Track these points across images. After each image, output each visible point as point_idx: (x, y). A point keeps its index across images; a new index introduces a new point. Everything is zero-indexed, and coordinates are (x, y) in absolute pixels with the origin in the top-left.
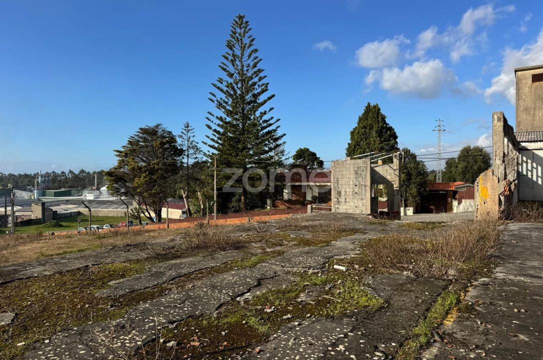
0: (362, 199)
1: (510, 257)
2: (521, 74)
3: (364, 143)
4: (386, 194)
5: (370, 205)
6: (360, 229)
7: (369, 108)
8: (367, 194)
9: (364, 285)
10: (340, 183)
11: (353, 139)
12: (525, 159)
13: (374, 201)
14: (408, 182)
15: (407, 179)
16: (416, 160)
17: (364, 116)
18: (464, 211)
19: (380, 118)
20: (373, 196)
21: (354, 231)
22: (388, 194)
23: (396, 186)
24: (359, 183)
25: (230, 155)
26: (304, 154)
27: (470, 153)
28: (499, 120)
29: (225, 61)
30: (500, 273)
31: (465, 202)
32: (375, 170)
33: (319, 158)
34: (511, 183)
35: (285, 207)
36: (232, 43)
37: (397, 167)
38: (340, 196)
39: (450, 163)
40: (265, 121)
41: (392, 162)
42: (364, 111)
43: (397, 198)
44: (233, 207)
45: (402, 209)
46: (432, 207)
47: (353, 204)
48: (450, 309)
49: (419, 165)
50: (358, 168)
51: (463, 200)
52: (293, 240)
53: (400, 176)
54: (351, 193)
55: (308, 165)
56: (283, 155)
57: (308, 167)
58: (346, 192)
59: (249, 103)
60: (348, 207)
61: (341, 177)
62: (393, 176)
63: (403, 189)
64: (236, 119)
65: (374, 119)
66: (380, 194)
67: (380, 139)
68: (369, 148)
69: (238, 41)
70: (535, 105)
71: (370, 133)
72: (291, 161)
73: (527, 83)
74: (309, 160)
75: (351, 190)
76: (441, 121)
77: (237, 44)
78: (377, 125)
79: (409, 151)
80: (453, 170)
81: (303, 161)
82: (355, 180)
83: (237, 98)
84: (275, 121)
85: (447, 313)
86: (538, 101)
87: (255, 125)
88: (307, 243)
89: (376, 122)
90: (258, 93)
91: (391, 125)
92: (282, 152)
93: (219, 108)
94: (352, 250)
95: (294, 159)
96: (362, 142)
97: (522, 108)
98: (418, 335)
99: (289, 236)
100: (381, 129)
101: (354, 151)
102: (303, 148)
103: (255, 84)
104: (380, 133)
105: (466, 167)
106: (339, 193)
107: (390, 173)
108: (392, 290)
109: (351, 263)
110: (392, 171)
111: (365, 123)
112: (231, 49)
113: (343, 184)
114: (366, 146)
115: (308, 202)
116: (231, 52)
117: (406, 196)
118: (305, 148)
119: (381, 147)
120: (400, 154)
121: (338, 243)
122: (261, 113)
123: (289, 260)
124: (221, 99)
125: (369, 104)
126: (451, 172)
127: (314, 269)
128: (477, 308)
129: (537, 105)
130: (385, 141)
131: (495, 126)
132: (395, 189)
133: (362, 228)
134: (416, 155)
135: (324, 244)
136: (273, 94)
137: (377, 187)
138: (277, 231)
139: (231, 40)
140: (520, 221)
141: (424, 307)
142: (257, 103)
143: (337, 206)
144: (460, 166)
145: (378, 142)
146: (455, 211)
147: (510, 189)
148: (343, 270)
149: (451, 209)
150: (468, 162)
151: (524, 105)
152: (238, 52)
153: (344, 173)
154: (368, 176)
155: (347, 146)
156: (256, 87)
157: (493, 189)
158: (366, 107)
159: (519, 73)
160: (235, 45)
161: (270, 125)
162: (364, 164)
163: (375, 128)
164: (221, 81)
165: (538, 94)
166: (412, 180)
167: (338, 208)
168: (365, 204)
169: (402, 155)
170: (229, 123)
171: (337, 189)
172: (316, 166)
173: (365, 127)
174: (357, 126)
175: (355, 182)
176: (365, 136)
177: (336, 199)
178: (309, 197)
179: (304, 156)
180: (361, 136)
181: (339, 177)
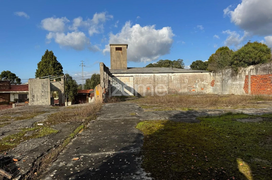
0: (46, 99)
1: (103, 114)
3: (45, 70)
4: (58, 96)
5: (50, 101)
6: (47, 111)
7: (48, 52)
8: (49, 96)
9: (51, 128)
10: (34, 91)
11: (39, 68)
12: (113, 80)
13: (52, 99)
14: (68, 90)
15: (68, 88)
16: (72, 80)
17: (45, 56)
18: (93, 102)
19: (54, 58)
20: (51, 97)
21: (44, 112)
22: (59, 96)
23: (63, 92)
24: (44, 90)
27: (96, 77)
28: (102, 66)
30: (98, 118)
32: (52, 84)
33: (18, 77)
34: (106, 89)
37: (63, 82)
38: (34, 98)
39: (88, 81)
41: (61, 80)
42: (45, 54)
43: (63, 97)
45: (66, 103)
46: (80, 101)
47: (41, 102)
48: (81, 129)
49: (73, 82)
50: (44, 83)
51: (93, 97)
52: (13, 118)
53: (64, 87)
54: (40, 96)
57: (11, 82)
58: (37, 95)
60: (39, 103)
62: (61, 87)
63: (66, 93)
65: (50, 58)
66: (55, 96)
67: (54, 69)
68: (48, 73)
70: (117, 59)
71: (48, 65)
73: (114, 51)
74: (10, 78)
75: (40, 94)
76: (83, 62)
78: (52, 61)
79: (69, 75)
80: (89, 84)
81: (6, 79)
82: (42, 89)
85: (80, 130)
88: (22, 118)
89: (52, 60)
91: (59, 62)
94: (44, 118)
98: (70, 136)
99: (10, 117)
100: (54, 64)
101: (40, 74)
104: (54, 66)
105: (94, 83)
106: (33, 96)
107: (60, 85)
108: (62, 127)
109: (45, 123)
110: (61, 85)
111: (45, 60)
113: (36, 91)
114: (47, 72)
117: (68, 97)
118: (7, 71)
119: (55, 72)
120: (64, 77)
121: (37, 117)
123: (15, 125)
125: (47, 50)
126: (88, 85)
127: (28, 127)
128: (90, 128)
130: (56, 70)
131: (101, 68)
132: (62, 93)
133: (48, 111)
134: (72, 77)
135: (31, 118)
137: (53, 92)
138: (2, 115)
140: (109, 103)
141: (73, 130)
143: (32, 103)
144: (92, 82)
145: (53, 70)
146: (90, 102)
147: (106, 92)
148: (42, 125)
149: (88, 101)
150: (95, 81)
151: (113, 59)
154: (49, 87)
155: (36, 71)
157: (101, 92)
158: (46, 52)
159: (111, 46)
162: (46, 81)
163: (51, 63)
165: (118, 55)
166: (70, 89)
169: (65, 77)
171: (32, 94)
172: (15, 82)
173: (45, 62)
174: (41, 61)
175: (42, 90)
176: (46, 66)
177: (32, 99)
178: (12, 99)
179: (7, 75)
180: (43, 66)
181: (33, 88)
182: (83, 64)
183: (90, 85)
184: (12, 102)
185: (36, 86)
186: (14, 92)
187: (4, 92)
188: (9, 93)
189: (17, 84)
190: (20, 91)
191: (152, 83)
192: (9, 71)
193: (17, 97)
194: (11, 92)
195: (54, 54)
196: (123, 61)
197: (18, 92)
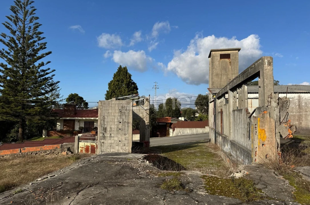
0: (125, 134)
2: (214, 53)
3: (117, 91)
7: (121, 69)
8: (129, 130)
10: (106, 120)
11: (110, 88)
17: (117, 73)
18: (176, 135)
19: (128, 76)
23: (147, 122)
24: (123, 120)
25: (9, 95)
26: (74, 98)
28: (269, 64)
29: (9, 21)
31: (177, 130)
33: (85, 101)
35: (57, 136)
36: (16, 9)
37: (147, 107)
38: (105, 132)
39: (161, 107)
40: (43, 71)
41: (143, 104)
42: (117, 71)
43: (148, 131)
44: (12, 137)
46: (158, 133)
47: (117, 139)
50: (122, 107)
51: (175, 129)
53: (150, 115)
54: (116, 129)
55: (77, 105)
56: (58, 98)
57: (77, 107)
58: (111, 128)
59: (29, 56)
60: (113, 142)
61: (107, 115)
64: (16, 67)
65: (124, 76)
67: (128, 89)
68: (121, 94)
69: (22, 7)
70: (222, 72)
71: (121, 85)
72: (65, 102)
73: (217, 59)
74: (78, 102)
75: (116, 127)
76: (157, 83)
77: (21, 11)
78: (126, 80)
81: (73, 102)
82: (119, 117)
83: (17, 50)
84: (51, 71)
86: (223, 71)
87: (33, 72)
89: (126, 78)
90: (37, 48)
91: (134, 81)
92: (58, 96)
93: (2, 58)
95: (67, 101)
96: (117, 90)
97: (214, 74)
100: (128, 83)
101: (111, 96)
102: (73, 94)
103: (35, 42)
104: (128, 86)
106: (105, 129)
107: (143, 112)
110: (143, 110)
111: (118, 78)
112: (15, 12)
113: (109, 121)
114: (119, 93)
115: (76, 132)
116: (14, 15)
118: (75, 94)
122: (39, 64)
124: (3, 50)
125: (120, 66)
129: (223, 73)
130: (131, 91)
131: (266, 70)
132: (146, 124)
136: (50, 51)
139: (15, 7)
142: (36, 56)
143: (102, 141)
145: (126, 91)
146: (171, 135)
149: (169, 134)
151: (215, 72)
152: (21, 16)
153: (110, 111)
154: (130, 115)
155: (106, 93)
156: (36, 44)
157: (271, 131)
158: (119, 68)
160: (19, 11)
161: (47, 74)
162: (127, 104)
163: (125, 82)
164: (4, 36)
165: (223, 66)
167: (103, 143)
168: (127, 139)
170: (10, 69)
171: (103, 126)
172: (82, 106)
173: (118, 81)
174: (113, 80)
175: (119, 119)
176: (118, 86)
177: (102, 134)
178: (77, 128)
179: (74, 99)
180: (115, 86)
181: (105, 115)
182: (157, 86)
183: (164, 111)
184: (76, 131)
185: (111, 112)
186: (79, 118)
187: (68, 118)
188: (74, 120)
189: (84, 109)
190: (87, 118)
191: (294, 110)
192: (77, 94)
193: (82, 125)
194: (76, 118)
195: (128, 71)
196: (232, 74)
197: (84, 119)
